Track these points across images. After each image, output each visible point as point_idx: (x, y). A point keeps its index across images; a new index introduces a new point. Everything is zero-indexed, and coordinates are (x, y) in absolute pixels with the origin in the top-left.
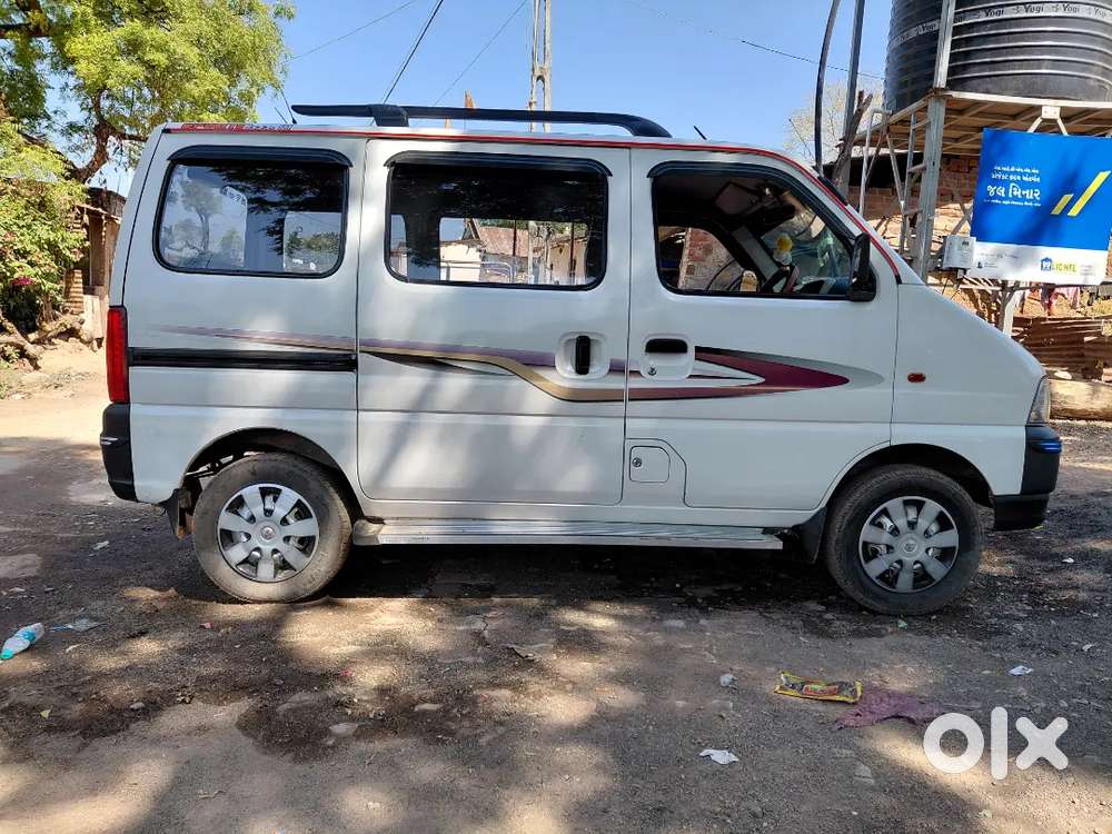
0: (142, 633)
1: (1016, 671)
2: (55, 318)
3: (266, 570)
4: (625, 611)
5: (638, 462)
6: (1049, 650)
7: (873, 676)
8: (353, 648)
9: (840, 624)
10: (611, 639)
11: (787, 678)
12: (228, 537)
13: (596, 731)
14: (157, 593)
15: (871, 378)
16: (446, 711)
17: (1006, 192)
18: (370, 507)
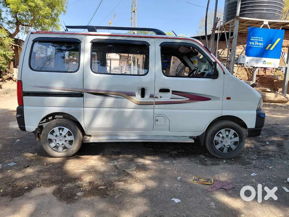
0: (28, 167)
1: (252, 175)
2: (6, 75)
3: (60, 149)
4: (154, 158)
5: (157, 120)
6: (261, 168)
7: (216, 177)
8: (83, 171)
9: (209, 162)
10: (150, 167)
11: (194, 177)
12: (50, 141)
13: (145, 193)
14: (32, 155)
15: (217, 98)
16: (107, 189)
17: (254, 43)
18: (88, 132)
